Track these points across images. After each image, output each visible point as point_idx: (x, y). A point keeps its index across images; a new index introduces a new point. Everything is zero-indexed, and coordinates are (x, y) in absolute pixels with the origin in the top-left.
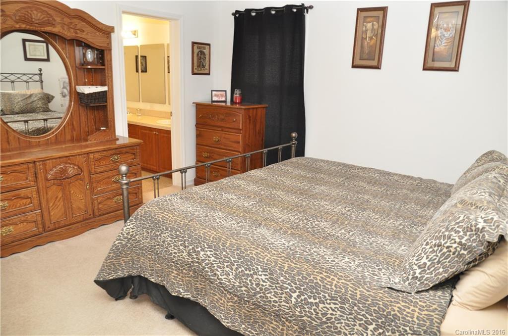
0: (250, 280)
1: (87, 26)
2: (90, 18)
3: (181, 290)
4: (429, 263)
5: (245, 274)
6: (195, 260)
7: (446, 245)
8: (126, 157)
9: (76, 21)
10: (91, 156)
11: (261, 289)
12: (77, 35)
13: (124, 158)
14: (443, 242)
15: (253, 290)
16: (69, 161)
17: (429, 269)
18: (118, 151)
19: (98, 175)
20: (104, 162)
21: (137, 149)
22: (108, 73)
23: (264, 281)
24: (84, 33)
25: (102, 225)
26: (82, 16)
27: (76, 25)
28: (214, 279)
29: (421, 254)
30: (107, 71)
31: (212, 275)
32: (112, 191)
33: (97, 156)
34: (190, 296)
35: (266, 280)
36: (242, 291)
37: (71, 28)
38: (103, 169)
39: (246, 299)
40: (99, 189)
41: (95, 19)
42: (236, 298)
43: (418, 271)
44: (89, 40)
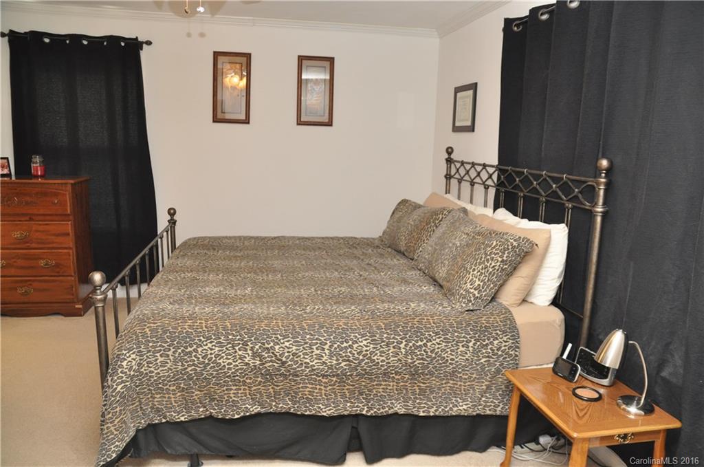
0: (350, 352)
3: (247, 405)
4: (482, 284)
5: (342, 348)
6: (268, 359)
7: (492, 266)
11: (364, 356)
14: (488, 265)
15: (356, 360)
17: (483, 288)
23: (367, 346)
28: (302, 370)
29: (472, 279)
31: (298, 367)
34: (259, 409)
35: (369, 345)
36: (342, 367)
39: (349, 374)
42: (334, 379)
43: (476, 292)
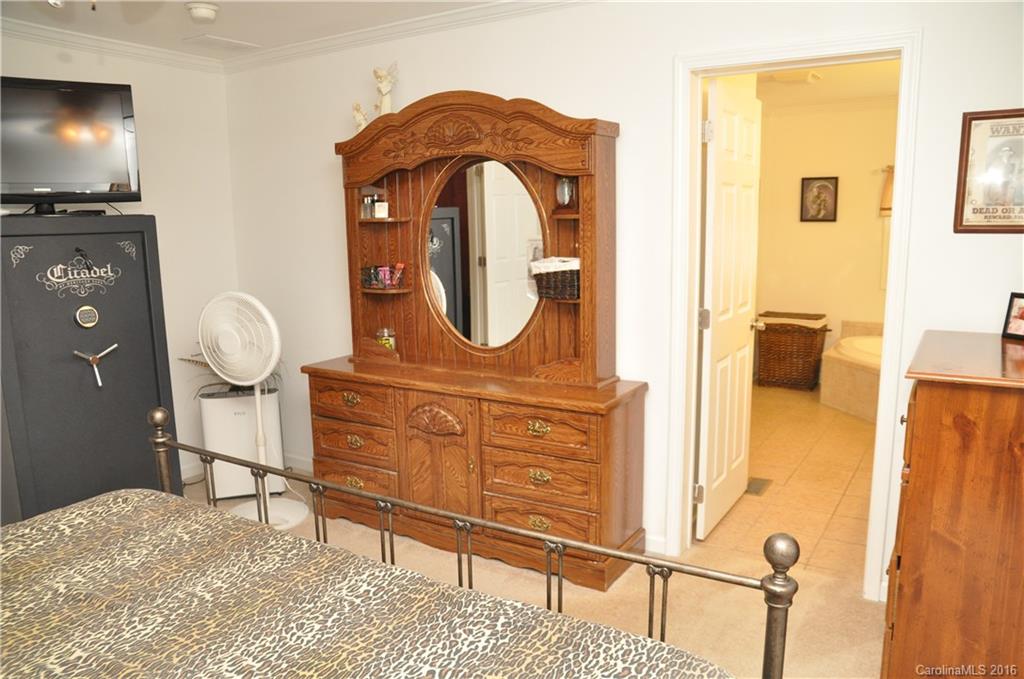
1: (538, 128)
2: (541, 112)
8: (564, 434)
9: (517, 124)
10: (485, 406)
12: (518, 152)
13: (560, 433)
16: (443, 403)
18: (543, 414)
19: (495, 451)
20: (514, 429)
21: (589, 422)
22: (583, 230)
24: (532, 146)
25: (496, 559)
26: (527, 111)
27: (518, 131)
30: (581, 226)
32: (523, 497)
33: (496, 409)
37: (509, 140)
38: (505, 442)
40: (497, 480)
41: (551, 110)
44: (540, 158)
